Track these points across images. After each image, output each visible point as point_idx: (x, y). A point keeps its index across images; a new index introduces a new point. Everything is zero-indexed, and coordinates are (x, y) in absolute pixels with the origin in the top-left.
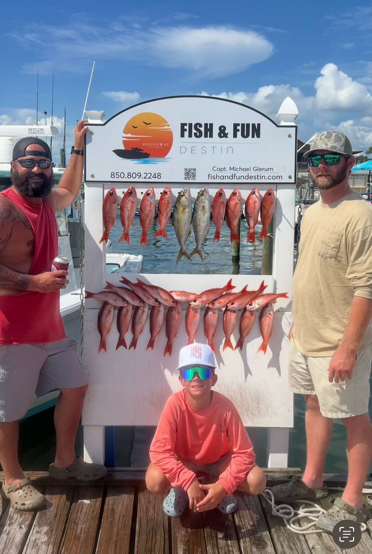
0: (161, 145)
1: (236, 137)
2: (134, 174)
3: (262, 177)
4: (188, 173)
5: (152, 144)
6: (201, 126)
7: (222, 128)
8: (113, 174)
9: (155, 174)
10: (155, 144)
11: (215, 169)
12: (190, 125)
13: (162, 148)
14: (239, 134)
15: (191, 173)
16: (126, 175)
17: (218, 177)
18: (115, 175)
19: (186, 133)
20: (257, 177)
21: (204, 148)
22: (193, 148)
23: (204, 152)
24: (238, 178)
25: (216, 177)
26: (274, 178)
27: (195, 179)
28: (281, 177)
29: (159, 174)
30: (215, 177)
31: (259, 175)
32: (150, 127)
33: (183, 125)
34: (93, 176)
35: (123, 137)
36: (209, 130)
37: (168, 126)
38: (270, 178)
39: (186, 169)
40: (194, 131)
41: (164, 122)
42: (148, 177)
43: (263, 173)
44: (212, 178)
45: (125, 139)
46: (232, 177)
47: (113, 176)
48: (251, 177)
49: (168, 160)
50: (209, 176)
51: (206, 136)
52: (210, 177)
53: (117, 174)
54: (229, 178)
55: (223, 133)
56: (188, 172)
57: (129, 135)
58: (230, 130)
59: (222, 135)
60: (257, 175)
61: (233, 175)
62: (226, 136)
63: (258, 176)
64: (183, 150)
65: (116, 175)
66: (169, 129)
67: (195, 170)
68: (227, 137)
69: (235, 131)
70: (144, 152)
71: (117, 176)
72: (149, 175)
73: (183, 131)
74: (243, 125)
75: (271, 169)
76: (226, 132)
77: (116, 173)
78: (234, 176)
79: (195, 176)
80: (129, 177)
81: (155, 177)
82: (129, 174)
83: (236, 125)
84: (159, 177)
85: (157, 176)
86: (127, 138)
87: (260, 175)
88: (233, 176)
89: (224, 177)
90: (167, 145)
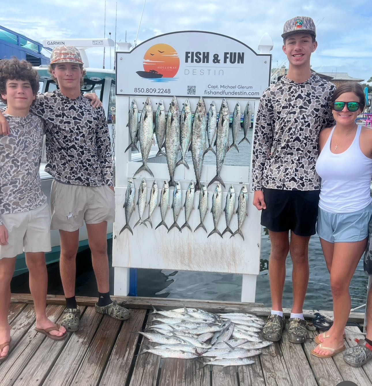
0: (171, 68)
1: (226, 63)
2: (151, 90)
3: (244, 93)
5: (164, 67)
6: (200, 54)
7: (216, 56)
8: (136, 89)
10: (166, 68)
11: (210, 86)
12: (193, 53)
13: (171, 70)
14: (228, 60)
15: (192, 89)
16: (145, 91)
17: (212, 93)
18: (137, 90)
19: (190, 60)
20: (240, 93)
21: (202, 71)
22: (194, 71)
23: (202, 74)
24: (226, 94)
26: (253, 94)
27: (195, 94)
28: (258, 93)
29: (169, 90)
30: (210, 93)
32: (163, 55)
33: (187, 53)
34: (121, 91)
35: (144, 62)
36: (206, 57)
37: (177, 54)
38: (250, 94)
39: (188, 87)
40: (195, 58)
41: (173, 51)
42: (161, 92)
43: (245, 90)
44: (208, 93)
45: (145, 63)
47: (136, 91)
48: (236, 93)
49: (176, 79)
51: (204, 62)
52: (206, 93)
54: (220, 93)
55: (216, 59)
56: (190, 88)
57: (148, 61)
58: (221, 58)
59: (216, 61)
62: (218, 61)
63: (241, 92)
64: (187, 72)
66: (177, 56)
67: (195, 87)
68: (219, 63)
69: (226, 58)
70: (158, 73)
71: (139, 91)
72: (162, 91)
73: (187, 57)
74: (231, 54)
75: (251, 87)
76: (219, 59)
77: (139, 89)
79: (195, 92)
80: (147, 91)
81: (166, 92)
82: (148, 89)
83: (226, 54)
84: (169, 92)
85: (167, 91)
86: (146, 62)
88: (223, 92)
89: (216, 93)
90: (175, 68)
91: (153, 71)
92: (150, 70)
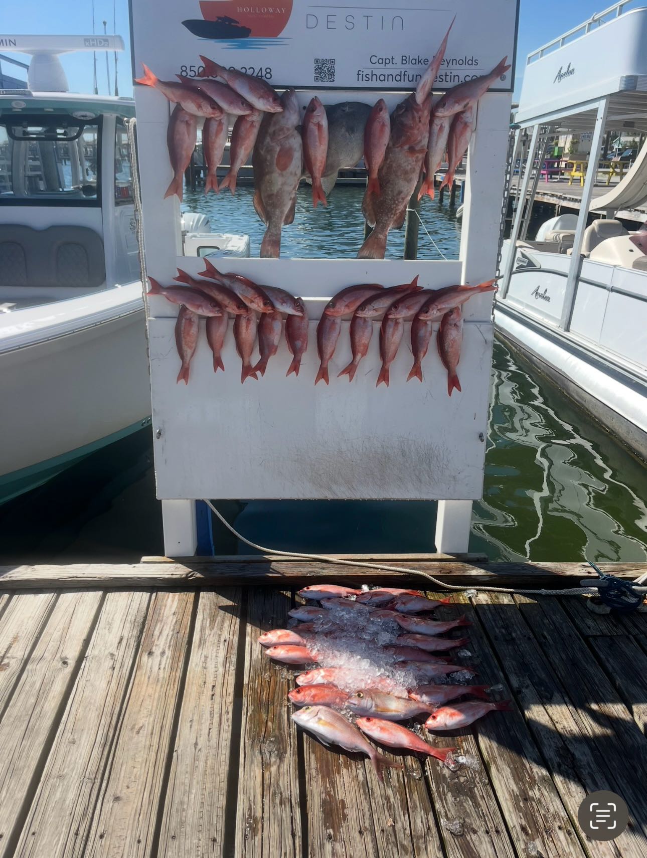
0: (271, 10)
3: (454, 76)
4: (320, 68)
5: (254, 10)
8: (184, 69)
9: (261, 69)
10: (259, 10)
13: (274, 16)
15: (326, 69)
17: (374, 77)
18: (188, 70)
20: (444, 78)
21: (349, 19)
22: (331, 18)
23: (351, 26)
24: (411, 79)
25: (372, 76)
27: (333, 81)
29: (268, 71)
30: (370, 77)
31: (448, 74)
39: (317, 61)
43: (455, 70)
44: (364, 78)
46: (401, 76)
49: (285, 41)
50: (358, 74)
52: (360, 77)
53: (192, 69)
54: (394, 78)
56: (320, 66)
60: (444, 74)
61: (403, 73)
63: (446, 75)
64: (312, 21)
65: (191, 71)
67: (333, 61)
70: (239, 25)
71: (193, 74)
77: (191, 67)
78: (404, 75)
79: (333, 74)
84: (268, 76)
85: (264, 73)
87: (450, 74)
89: (386, 77)
90: (281, 10)
91: (226, 19)
92: (219, 18)
